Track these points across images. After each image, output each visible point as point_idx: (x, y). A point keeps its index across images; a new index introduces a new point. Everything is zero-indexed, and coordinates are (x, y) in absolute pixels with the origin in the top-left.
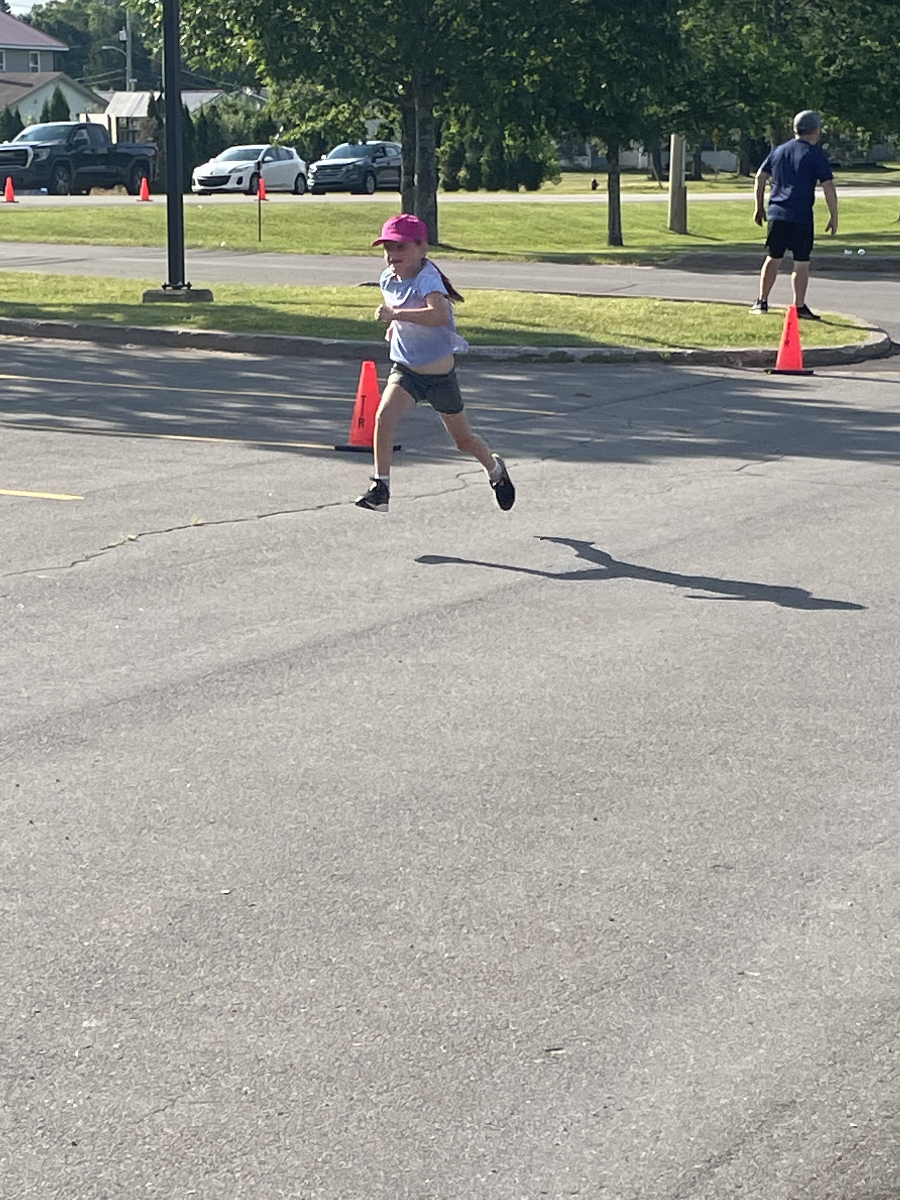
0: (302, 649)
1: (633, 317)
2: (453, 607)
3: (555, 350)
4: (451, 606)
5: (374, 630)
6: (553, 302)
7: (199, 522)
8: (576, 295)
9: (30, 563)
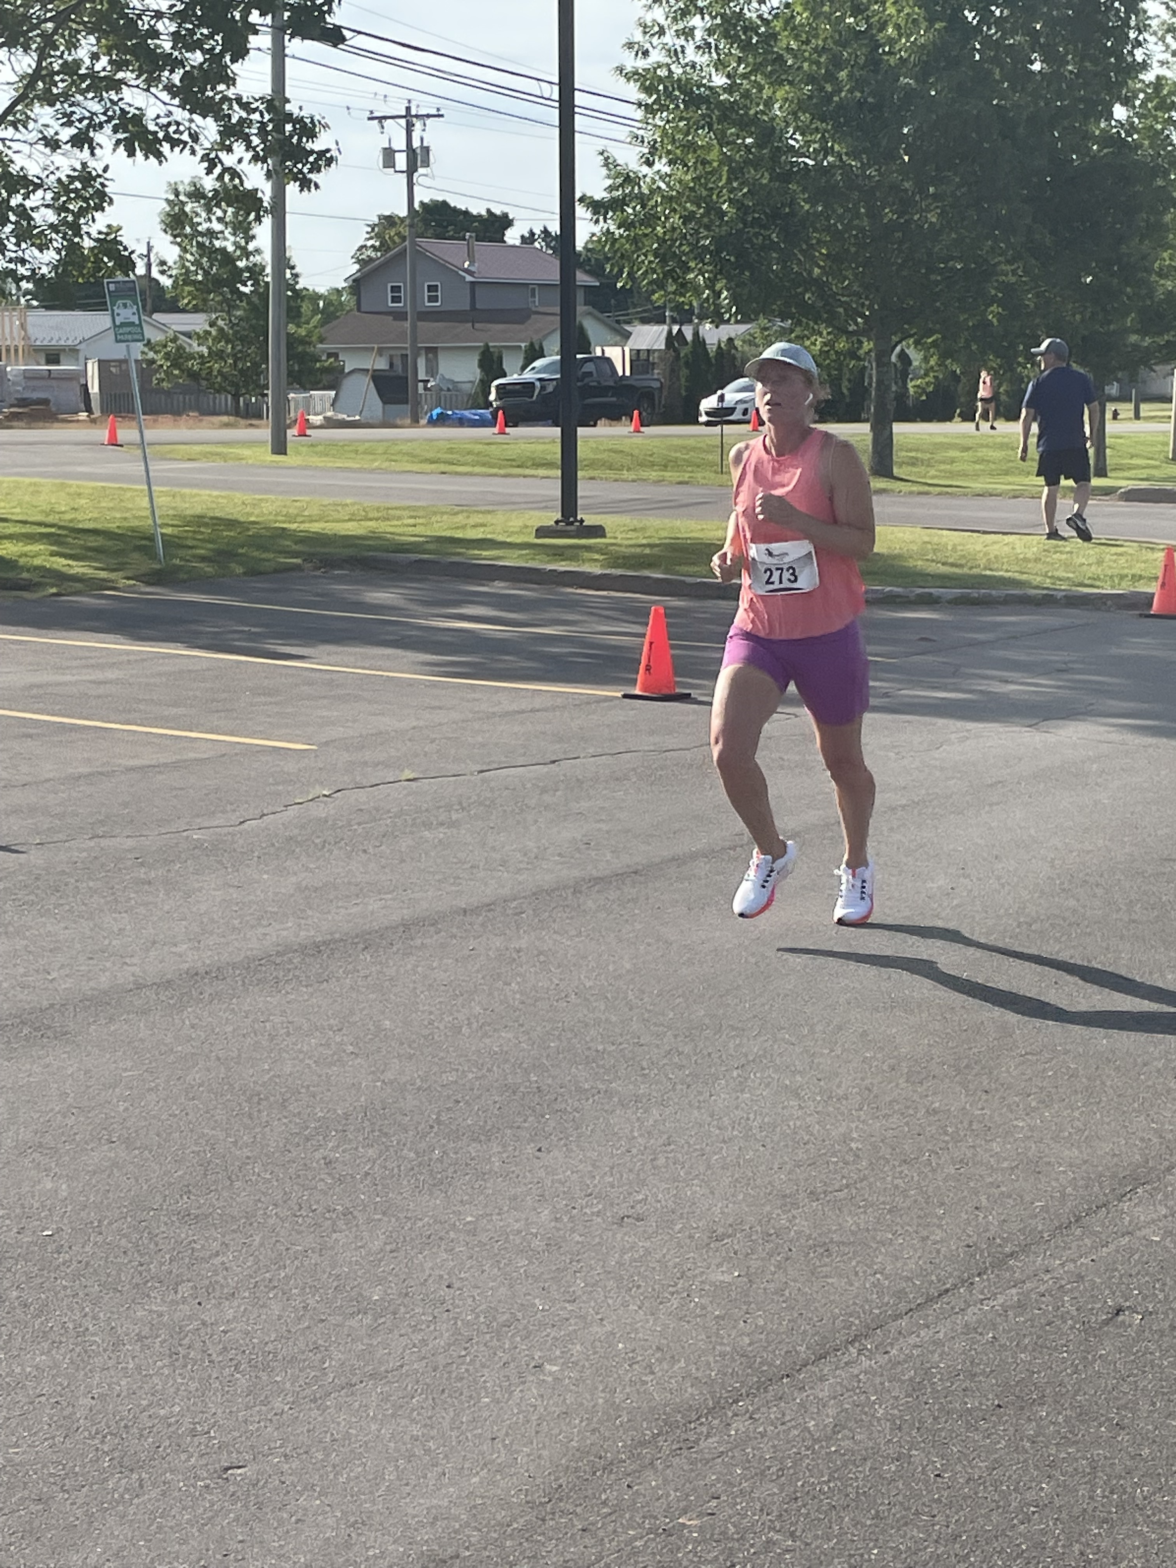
0: (397, 927)
1: (1021, 556)
2: (598, 880)
3: (921, 590)
4: (595, 879)
5: (489, 906)
6: (944, 540)
7: (411, 776)
8: (978, 532)
9: (199, 820)
